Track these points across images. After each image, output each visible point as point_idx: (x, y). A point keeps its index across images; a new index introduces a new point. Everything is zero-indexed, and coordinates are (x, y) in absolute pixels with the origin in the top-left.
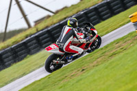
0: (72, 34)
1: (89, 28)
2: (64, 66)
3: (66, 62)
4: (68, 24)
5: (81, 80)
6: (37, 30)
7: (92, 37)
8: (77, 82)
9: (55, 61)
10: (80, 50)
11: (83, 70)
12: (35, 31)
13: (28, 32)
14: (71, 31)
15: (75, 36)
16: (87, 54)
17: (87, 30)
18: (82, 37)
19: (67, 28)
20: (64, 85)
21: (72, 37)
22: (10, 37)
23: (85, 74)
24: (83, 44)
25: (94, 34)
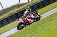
0: (28, 14)
1: (35, 12)
2: (25, 27)
3: (26, 26)
4: (27, 10)
5: (50, 24)
6: (32, 3)
7: (37, 15)
8: (48, 25)
9: (21, 25)
10: (32, 21)
11: (51, 20)
12: (31, 4)
13: (28, 4)
14: (28, 13)
15: (29, 15)
16: (34, 22)
17: (34, 13)
18: (33, 15)
19: (26, 12)
20: (43, 26)
21: (28, 15)
22: (21, 6)
23: (52, 22)
24: (33, 18)
25: (37, 14)
